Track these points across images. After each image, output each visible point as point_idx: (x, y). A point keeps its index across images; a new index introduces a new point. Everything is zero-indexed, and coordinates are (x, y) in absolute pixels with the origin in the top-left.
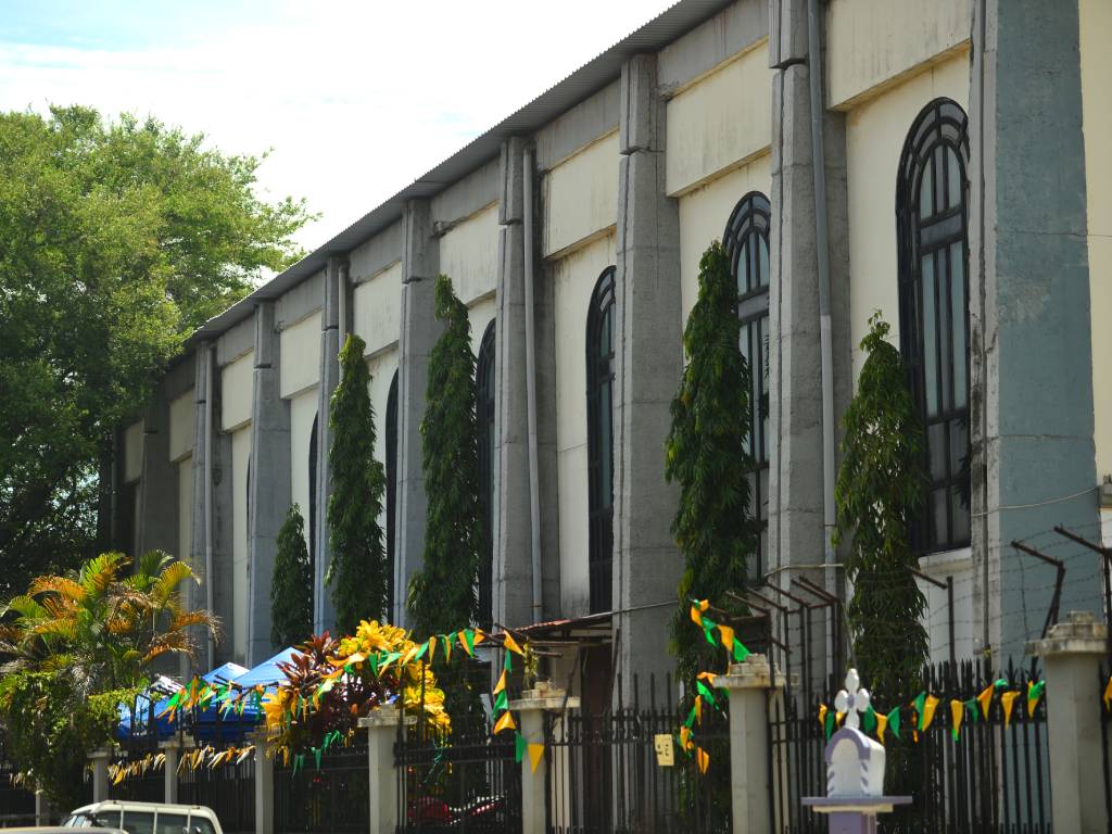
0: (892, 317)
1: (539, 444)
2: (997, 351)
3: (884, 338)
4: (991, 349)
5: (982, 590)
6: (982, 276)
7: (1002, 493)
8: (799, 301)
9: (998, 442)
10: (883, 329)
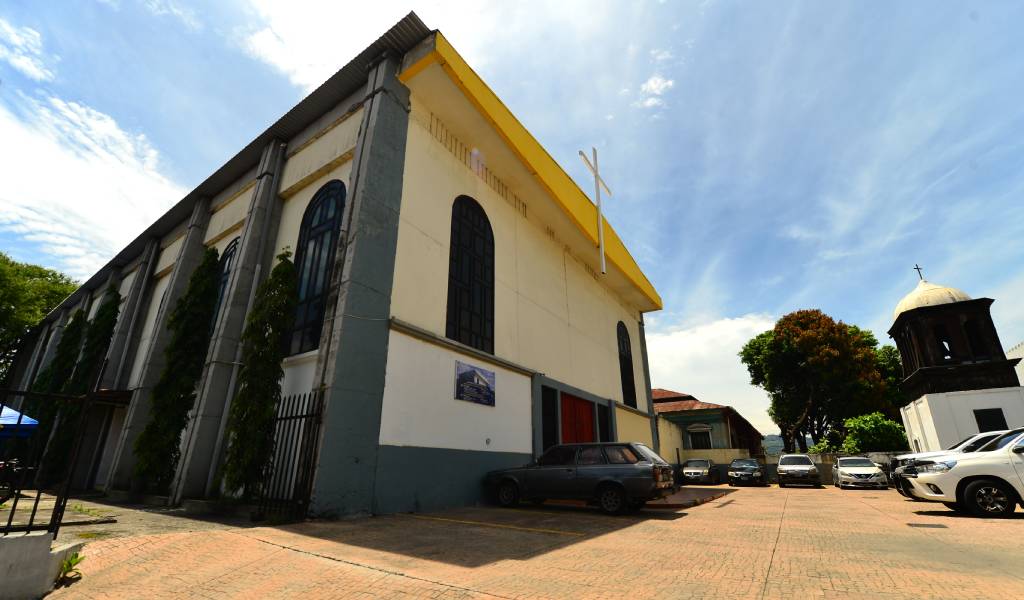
0: (293, 250)
1: (132, 336)
2: (354, 243)
3: (289, 259)
4: (350, 242)
5: (323, 359)
6: (351, 214)
7: (346, 307)
8: (248, 258)
9: (348, 283)
10: (288, 254)
